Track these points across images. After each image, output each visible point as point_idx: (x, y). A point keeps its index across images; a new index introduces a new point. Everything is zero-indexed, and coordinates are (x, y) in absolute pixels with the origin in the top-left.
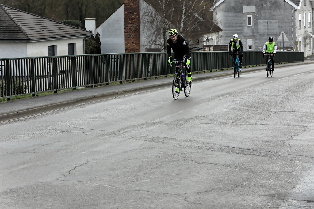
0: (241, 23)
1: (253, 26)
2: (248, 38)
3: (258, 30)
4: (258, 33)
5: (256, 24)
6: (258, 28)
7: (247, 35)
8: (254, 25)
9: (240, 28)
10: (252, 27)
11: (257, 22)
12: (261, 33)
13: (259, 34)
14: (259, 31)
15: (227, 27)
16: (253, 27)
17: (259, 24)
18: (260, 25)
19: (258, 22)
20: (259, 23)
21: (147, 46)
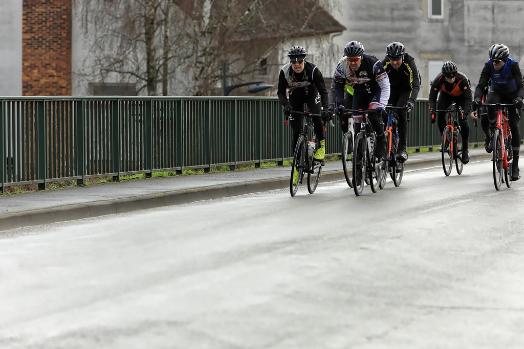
0: (409, 8)
1: (447, 18)
2: (429, 56)
3: (463, 31)
4: (462, 40)
5: (456, 12)
6: (463, 25)
7: (428, 47)
8: (451, 15)
9: (406, 24)
10: (442, 21)
11: (460, 5)
12: (472, 43)
13: (466, 44)
14: (466, 35)
15: (361, 19)
16: (446, 24)
17: (466, 13)
18: (469, 16)
19: (463, 6)
20: (466, 9)
21: (91, 78)
